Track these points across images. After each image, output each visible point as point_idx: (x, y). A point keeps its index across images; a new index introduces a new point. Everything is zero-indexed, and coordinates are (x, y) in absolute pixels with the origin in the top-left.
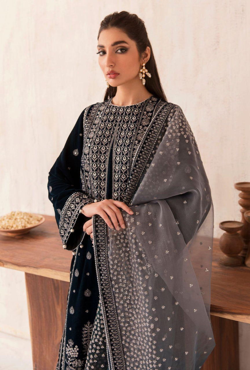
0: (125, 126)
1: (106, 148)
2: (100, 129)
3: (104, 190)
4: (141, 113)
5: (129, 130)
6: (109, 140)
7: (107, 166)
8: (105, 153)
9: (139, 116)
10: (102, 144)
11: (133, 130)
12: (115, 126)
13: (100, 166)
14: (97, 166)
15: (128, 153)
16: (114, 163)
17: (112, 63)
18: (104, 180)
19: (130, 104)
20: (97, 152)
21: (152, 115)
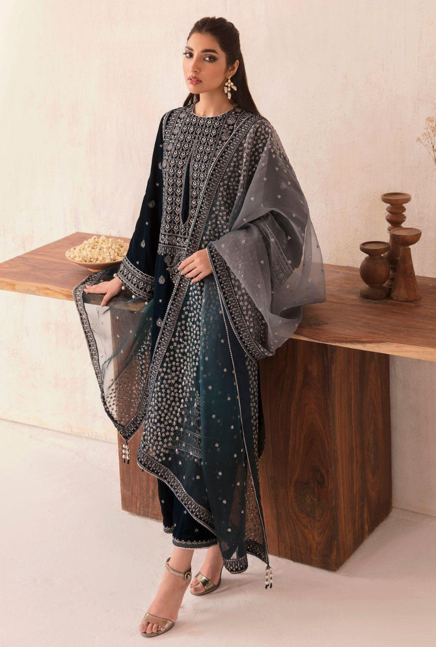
0: (204, 140)
1: (183, 162)
2: (179, 141)
3: (179, 206)
4: (221, 126)
5: (208, 144)
6: (187, 154)
7: (184, 181)
8: (182, 168)
9: (219, 129)
10: (180, 158)
11: (212, 145)
12: (195, 138)
13: (176, 181)
14: (173, 181)
15: (205, 170)
16: (191, 180)
17: (197, 69)
18: (180, 196)
19: (211, 116)
20: (174, 167)
21: (233, 128)
